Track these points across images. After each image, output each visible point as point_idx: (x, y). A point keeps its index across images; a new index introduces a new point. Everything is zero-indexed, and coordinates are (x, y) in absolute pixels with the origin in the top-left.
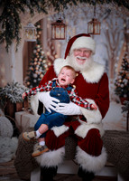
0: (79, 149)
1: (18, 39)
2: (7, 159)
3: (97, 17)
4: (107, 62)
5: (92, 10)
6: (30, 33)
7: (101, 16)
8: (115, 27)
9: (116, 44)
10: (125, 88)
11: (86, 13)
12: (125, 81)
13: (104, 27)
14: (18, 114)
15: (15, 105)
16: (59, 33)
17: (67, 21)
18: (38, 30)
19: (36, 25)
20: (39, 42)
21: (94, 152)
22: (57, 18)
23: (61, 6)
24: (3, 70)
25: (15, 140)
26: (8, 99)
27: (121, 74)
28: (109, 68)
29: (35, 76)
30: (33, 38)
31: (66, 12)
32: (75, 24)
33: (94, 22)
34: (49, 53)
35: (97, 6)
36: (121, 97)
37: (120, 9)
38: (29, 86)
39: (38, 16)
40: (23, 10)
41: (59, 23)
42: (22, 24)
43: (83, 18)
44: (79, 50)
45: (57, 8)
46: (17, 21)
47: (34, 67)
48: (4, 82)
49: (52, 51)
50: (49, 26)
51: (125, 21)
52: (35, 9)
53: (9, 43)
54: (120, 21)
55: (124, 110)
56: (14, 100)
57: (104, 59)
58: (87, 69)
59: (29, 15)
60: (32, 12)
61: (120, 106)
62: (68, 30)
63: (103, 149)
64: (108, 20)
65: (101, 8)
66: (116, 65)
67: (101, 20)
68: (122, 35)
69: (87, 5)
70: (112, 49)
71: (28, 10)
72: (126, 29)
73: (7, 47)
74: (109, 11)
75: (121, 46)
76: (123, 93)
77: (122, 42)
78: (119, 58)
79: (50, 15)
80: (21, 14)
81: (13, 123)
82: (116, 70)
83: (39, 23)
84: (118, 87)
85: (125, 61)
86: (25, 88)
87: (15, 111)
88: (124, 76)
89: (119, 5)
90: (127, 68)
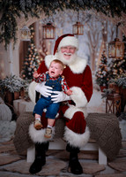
0: (67, 128)
1: (15, 39)
2: (8, 139)
3: (80, 20)
4: (89, 57)
5: (76, 15)
6: (25, 34)
7: (83, 20)
8: (95, 29)
9: (96, 42)
10: (103, 78)
11: (71, 17)
12: (104, 73)
13: (86, 28)
14: (16, 102)
15: (13, 94)
16: (49, 34)
17: (55, 24)
18: (32, 31)
19: (30, 27)
20: (33, 41)
21: (80, 130)
22: (48, 21)
23: (51, 12)
24: (3, 65)
25: (14, 124)
26: (7, 89)
27: (100, 67)
28: (91, 62)
29: (30, 69)
30: (27, 38)
31: (54, 16)
32: (62, 26)
33: (77, 25)
34: (41, 51)
35: (80, 11)
36: (101, 86)
37: (98, 14)
38: (24, 78)
39: (32, 20)
40: (19, 15)
41: (49, 26)
42: (18, 27)
43: (69, 22)
44: (66, 48)
45: (47, 14)
46: (14, 24)
47: (29, 62)
48: (3, 75)
49: (44, 49)
50: (41, 28)
51: (103, 24)
52: (29, 14)
53: (8, 42)
54: (99, 24)
55: (103, 96)
56: (12, 90)
57: (87, 55)
58: (73, 63)
59: (24, 19)
60: (26, 17)
61: (100, 93)
62: (57, 31)
63: (87, 128)
64: (89, 23)
65: (83, 13)
66: (96, 60)
67: (83, 23)
68: (101, 35)
69: (72, 11)
70: (93, 46)
71: (23, 15)
72: (103, 30)
73: (6, 46)
74: (90, 16)
75: (100, 44)
76: (103, 83)
77: (101, 41)
78: (99, 54)
79: (42, 19)
80: (17, 19)
81: (12, 109)
82: (97, 64)
83: (33, 25)
84: (98, 78)
85: (104, 56)
86: (22, 80)
87: (13, 99)
88: (103, 69)
89: (98, 11)
90: (105, 62)
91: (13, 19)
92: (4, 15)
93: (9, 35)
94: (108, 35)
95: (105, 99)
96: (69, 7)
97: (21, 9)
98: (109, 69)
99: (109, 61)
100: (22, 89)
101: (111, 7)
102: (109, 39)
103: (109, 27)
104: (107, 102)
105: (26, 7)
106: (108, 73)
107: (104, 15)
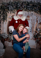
1: (6, 20)
2: (1, 55)
3: (29, 15)
4: (31, 28)
6: (10, 19)
8: (34, 18)
9: (34, 23)
10: (36, 36)
11: (26, 14)
12: (36, 33)
13: (31, 18)
15: (4, 39)
25: (4, 50)
26: (3, 37)
27: (35, 31)
28: (32, 29)
33: (28, 16)
35: (29, 12)
36: (35, 38)
37: (35, 13)
38: (9, 34)
42: (8, 16)
46: (7, 15)
51: (37, 17)
52: (12, 12)
53: (4, 21)
56: (4, 38)
59: (10, 14)
60: (11, 13)
61: (35, 41)
64: (32, 16)
65: (30, 13)
66: (34, 29)
68: (36, 21)
69: (26, 12)
71: (10, 12)
72: (37, 19)
73: (3, 22)
74: (32, 14)
76: (36, 37)
77: (36, 23)
80: (8, 13)
82: (34, 30)
83: (13, 16)
84: (34, 35)
85: (36, 28)
86: (8, 34)
87: (4, 41)
88: (36, 32)
89: (35, 12)
90: (37, 30)
91: (6, 14)
92: (3, 12)
93: (4, 19)
94: (38, 21)
95: (36, 43)
96: (25, 10)
97: (9, 10)
98: (38, 32)
99: (38, 30)
100: (8, 37)
101: (40, 11)
102: (39, 22)
103: (39, 18)
104: (37, 44)
105: (11, 10)
106: (38, 34)
107: (37, 14)
